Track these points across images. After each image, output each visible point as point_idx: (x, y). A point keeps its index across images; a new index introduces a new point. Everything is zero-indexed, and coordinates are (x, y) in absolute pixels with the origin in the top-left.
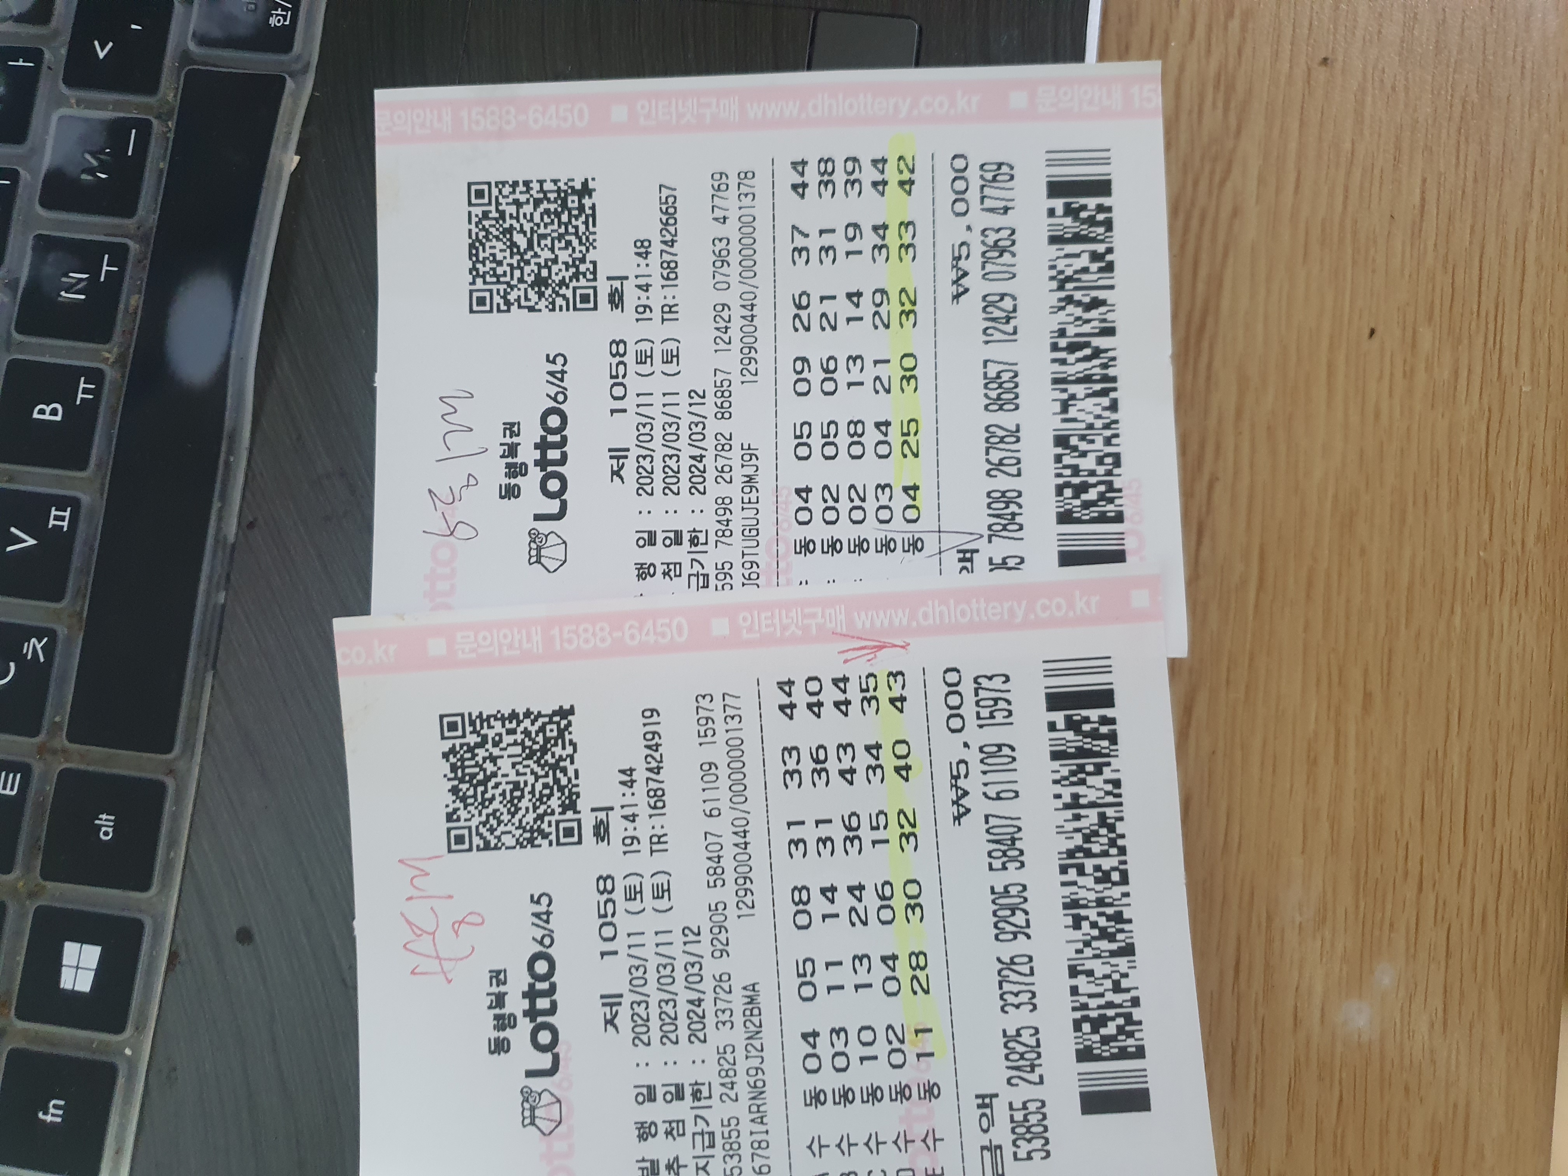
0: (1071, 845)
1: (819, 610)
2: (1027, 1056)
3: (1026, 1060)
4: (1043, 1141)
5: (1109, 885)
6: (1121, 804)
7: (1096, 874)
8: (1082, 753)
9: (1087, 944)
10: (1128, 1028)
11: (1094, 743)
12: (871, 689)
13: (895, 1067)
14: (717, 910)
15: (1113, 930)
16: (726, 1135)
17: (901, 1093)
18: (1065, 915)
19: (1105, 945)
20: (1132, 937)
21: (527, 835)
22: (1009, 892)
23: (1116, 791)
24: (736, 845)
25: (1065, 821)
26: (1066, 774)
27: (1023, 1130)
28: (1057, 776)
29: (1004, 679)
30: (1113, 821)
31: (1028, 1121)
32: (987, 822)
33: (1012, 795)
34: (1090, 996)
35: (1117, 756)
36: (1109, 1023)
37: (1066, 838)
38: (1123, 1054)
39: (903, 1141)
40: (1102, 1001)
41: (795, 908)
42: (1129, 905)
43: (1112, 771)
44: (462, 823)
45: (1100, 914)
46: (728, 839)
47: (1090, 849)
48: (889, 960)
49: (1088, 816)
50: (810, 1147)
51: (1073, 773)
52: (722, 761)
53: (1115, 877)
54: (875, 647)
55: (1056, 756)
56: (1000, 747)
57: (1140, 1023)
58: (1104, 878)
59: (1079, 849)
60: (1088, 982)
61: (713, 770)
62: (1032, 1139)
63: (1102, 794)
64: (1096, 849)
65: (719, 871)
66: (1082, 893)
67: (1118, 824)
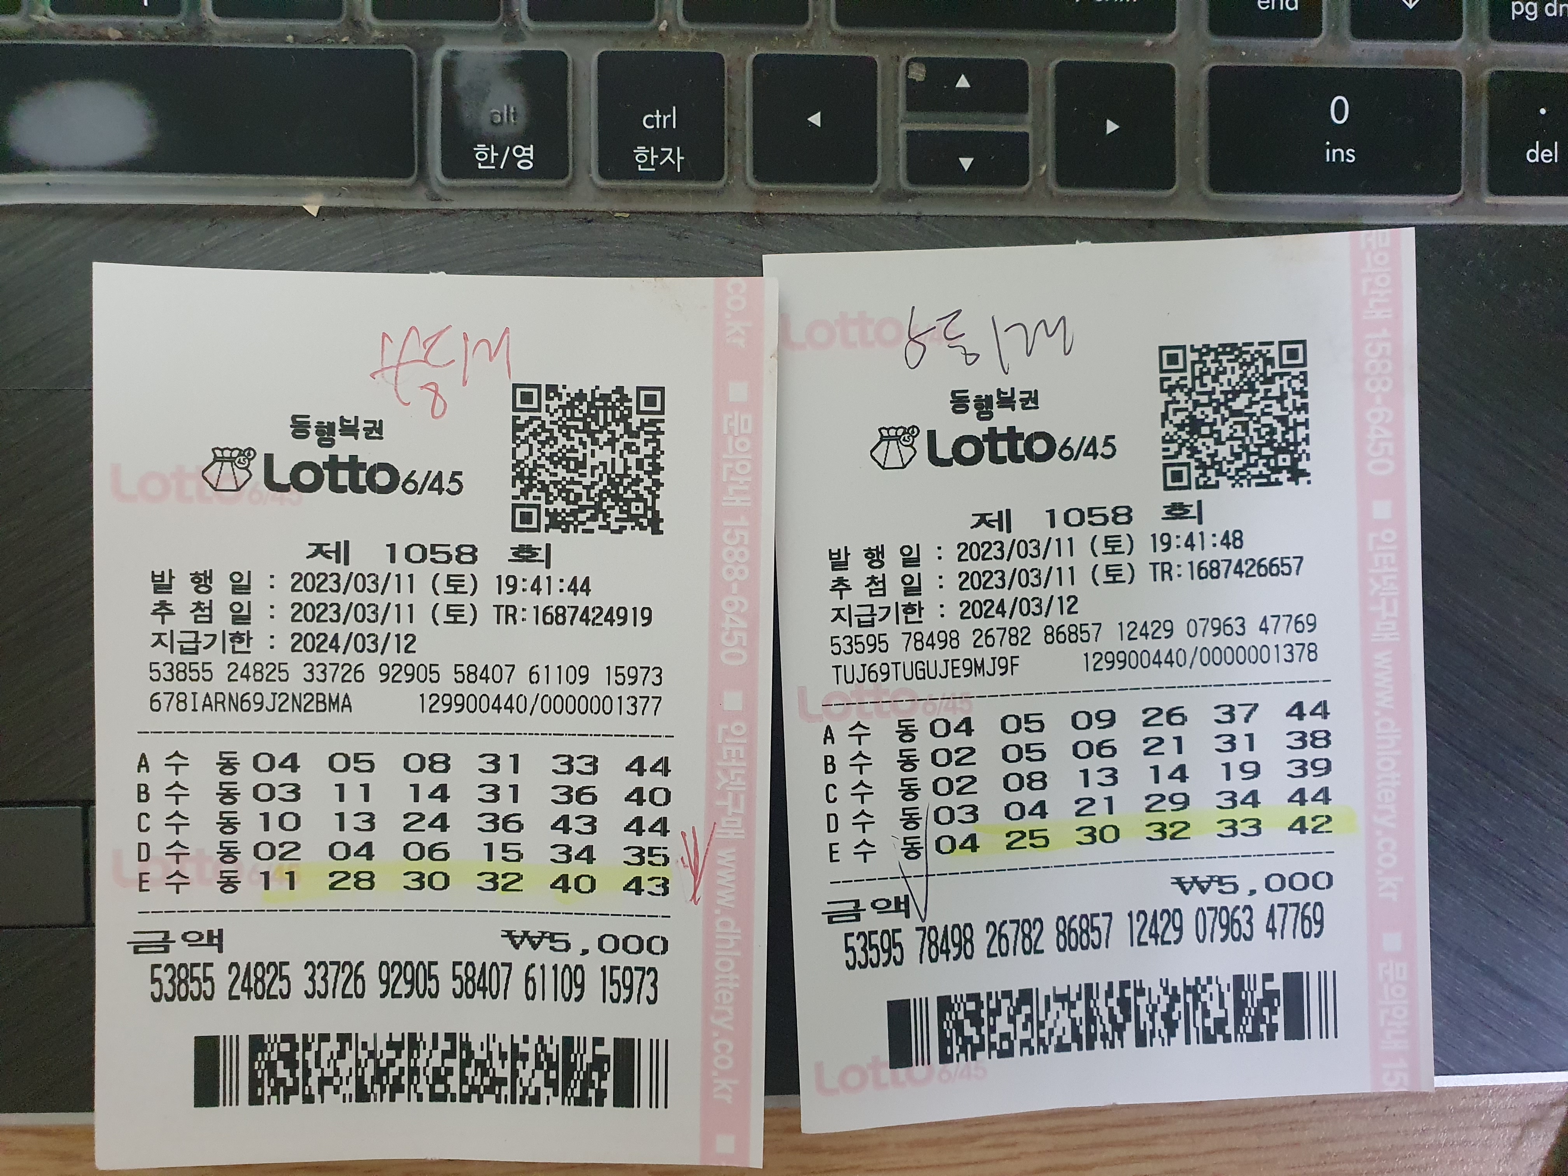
0: (475, 1047)
1: (742, 812)
2: (260, 984)
3: (256, 985)
4: (170, 995)
5: (431, 1082)
6: (513, 1101)
7: (443, 1069)
8: (570, 1069)
9: (372, 1054)
10: (282, 1089)
11: (578, 1082)
12: (651, 859)
13: (256, 848)
14: (431, 673)
15: (385, 1082)
16: (193, 667)
17: (229, 853)
18: (403, 1034)
19: (370, 1072)
20: (375, 1100)
21: (526, 473)
22: (430, 980)
23: (527, 1097)
24: (498, 697)
25: (500, 1044)
26: (548, 1051)
27: (183, 976)
28: (547, 1041)
29: (652, 998)
30: (497, 1092)
31: (192, 982)
32: (503, 964)
33: (530, 993)
34: (318, 1054)
35: (563, 1103)
36: (288, 1071)
37: (482, 1043)
38: (255, 1083)
39: (178, 850)
40: (311, 1065)
41: (427, 757)
42: (409, 1100)
43: (548, 1097)
44: (544, 402)
45: (401, 1069)
46: (504, 690)
47: (470, 1066)
48: (368, 849)
49: (503, 1067)
50: (176, 754)
51: (549, 1057)
52: (589, 690)
53: (440, 1089)
54: (697, 867)
55: (568, 1041)
56: (582, 986)
57: (286, 1102)
58: (439, 1077)
59: (471, 1054)
60: (332, 1053)
61: (580, 680)
62: (174, 985)
63: (526, 1083)
64: (470, 1072)
65: (472, 678)
66: (424, 1054)
67: (494, 1096)
